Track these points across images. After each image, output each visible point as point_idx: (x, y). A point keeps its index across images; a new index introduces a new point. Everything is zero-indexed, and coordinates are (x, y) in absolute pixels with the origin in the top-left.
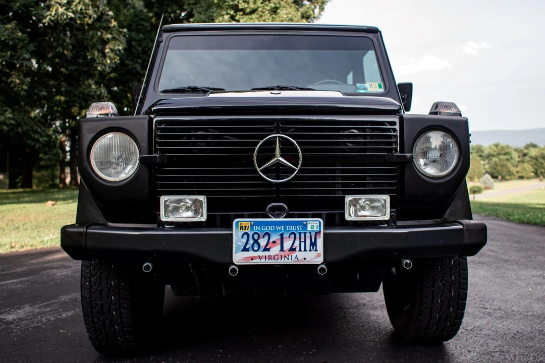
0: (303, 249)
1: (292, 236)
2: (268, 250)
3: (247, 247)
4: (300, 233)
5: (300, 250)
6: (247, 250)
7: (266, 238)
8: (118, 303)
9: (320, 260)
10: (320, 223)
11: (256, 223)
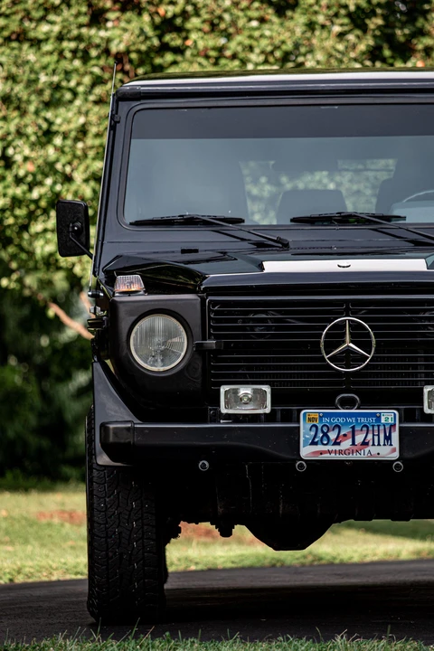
0: (376, 444)
1: (365, 429)
2: (339, 444)
3: (316, 440)
4: (373, 426)
5: (373, 445)
6: (316, 444)
7: (337, 431)
8: (140, 532)
9: (396, 455)
10: (395, 414)
11: (325, 415)
